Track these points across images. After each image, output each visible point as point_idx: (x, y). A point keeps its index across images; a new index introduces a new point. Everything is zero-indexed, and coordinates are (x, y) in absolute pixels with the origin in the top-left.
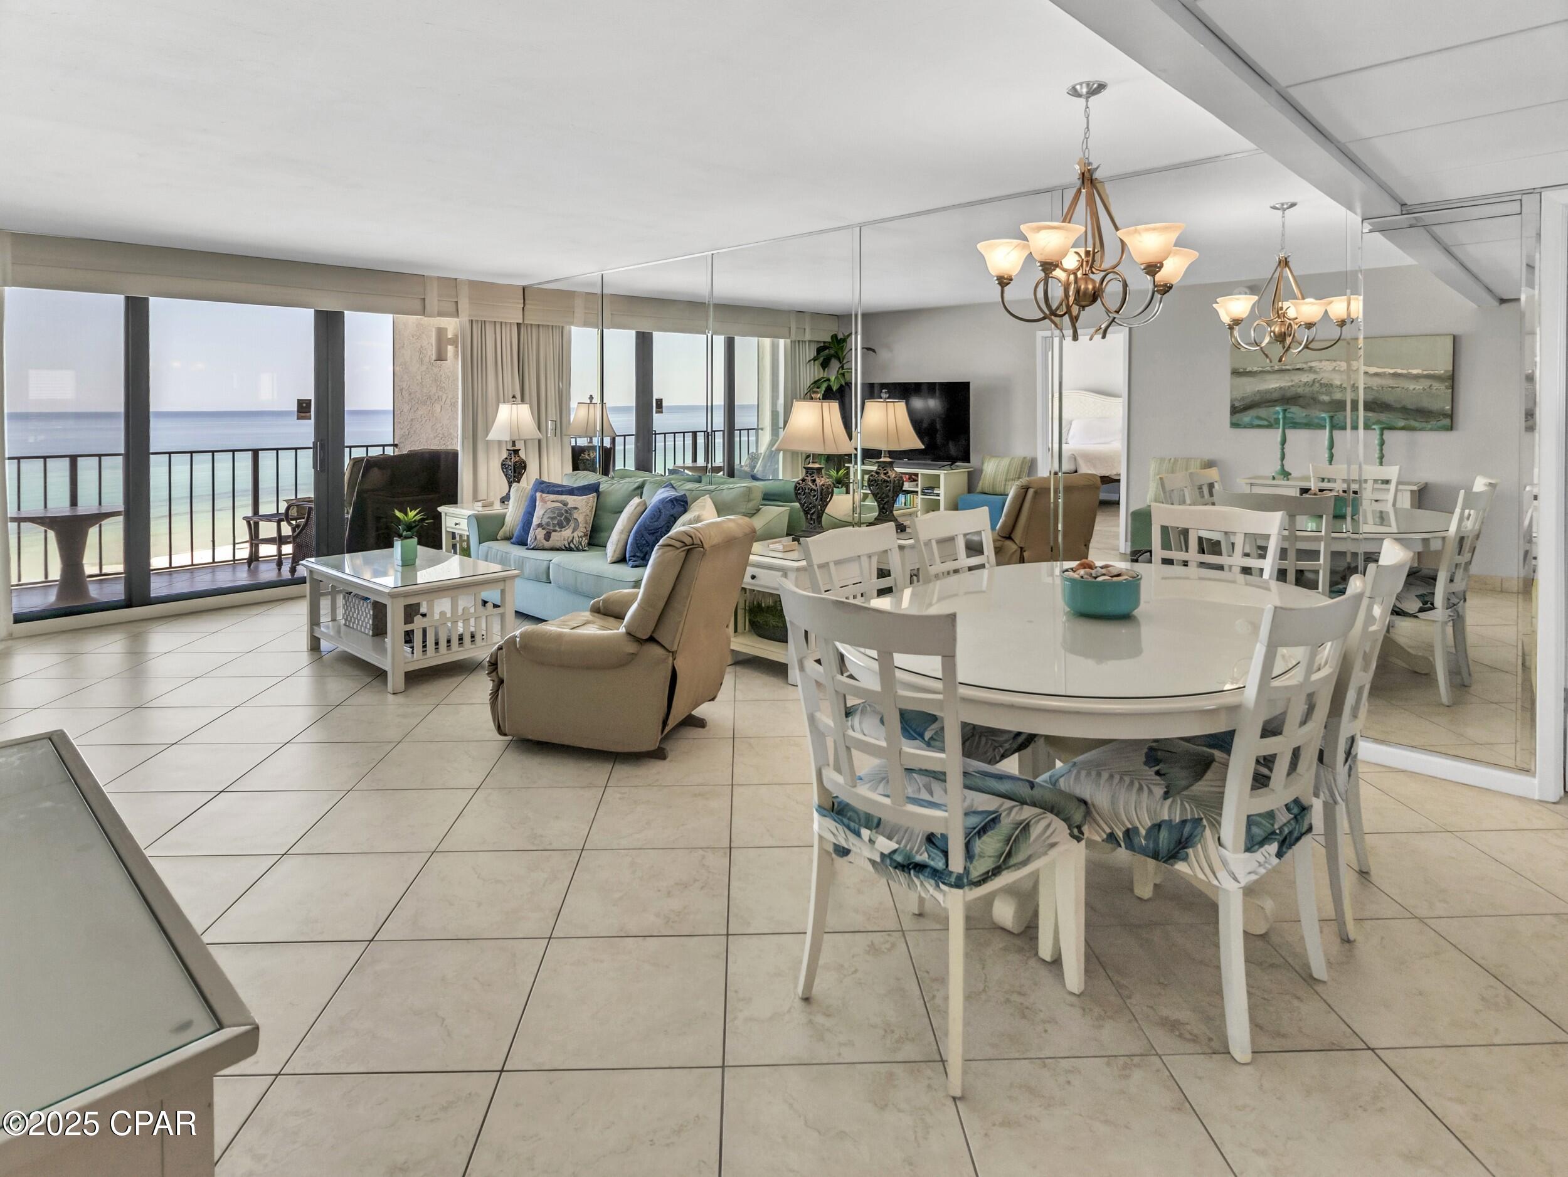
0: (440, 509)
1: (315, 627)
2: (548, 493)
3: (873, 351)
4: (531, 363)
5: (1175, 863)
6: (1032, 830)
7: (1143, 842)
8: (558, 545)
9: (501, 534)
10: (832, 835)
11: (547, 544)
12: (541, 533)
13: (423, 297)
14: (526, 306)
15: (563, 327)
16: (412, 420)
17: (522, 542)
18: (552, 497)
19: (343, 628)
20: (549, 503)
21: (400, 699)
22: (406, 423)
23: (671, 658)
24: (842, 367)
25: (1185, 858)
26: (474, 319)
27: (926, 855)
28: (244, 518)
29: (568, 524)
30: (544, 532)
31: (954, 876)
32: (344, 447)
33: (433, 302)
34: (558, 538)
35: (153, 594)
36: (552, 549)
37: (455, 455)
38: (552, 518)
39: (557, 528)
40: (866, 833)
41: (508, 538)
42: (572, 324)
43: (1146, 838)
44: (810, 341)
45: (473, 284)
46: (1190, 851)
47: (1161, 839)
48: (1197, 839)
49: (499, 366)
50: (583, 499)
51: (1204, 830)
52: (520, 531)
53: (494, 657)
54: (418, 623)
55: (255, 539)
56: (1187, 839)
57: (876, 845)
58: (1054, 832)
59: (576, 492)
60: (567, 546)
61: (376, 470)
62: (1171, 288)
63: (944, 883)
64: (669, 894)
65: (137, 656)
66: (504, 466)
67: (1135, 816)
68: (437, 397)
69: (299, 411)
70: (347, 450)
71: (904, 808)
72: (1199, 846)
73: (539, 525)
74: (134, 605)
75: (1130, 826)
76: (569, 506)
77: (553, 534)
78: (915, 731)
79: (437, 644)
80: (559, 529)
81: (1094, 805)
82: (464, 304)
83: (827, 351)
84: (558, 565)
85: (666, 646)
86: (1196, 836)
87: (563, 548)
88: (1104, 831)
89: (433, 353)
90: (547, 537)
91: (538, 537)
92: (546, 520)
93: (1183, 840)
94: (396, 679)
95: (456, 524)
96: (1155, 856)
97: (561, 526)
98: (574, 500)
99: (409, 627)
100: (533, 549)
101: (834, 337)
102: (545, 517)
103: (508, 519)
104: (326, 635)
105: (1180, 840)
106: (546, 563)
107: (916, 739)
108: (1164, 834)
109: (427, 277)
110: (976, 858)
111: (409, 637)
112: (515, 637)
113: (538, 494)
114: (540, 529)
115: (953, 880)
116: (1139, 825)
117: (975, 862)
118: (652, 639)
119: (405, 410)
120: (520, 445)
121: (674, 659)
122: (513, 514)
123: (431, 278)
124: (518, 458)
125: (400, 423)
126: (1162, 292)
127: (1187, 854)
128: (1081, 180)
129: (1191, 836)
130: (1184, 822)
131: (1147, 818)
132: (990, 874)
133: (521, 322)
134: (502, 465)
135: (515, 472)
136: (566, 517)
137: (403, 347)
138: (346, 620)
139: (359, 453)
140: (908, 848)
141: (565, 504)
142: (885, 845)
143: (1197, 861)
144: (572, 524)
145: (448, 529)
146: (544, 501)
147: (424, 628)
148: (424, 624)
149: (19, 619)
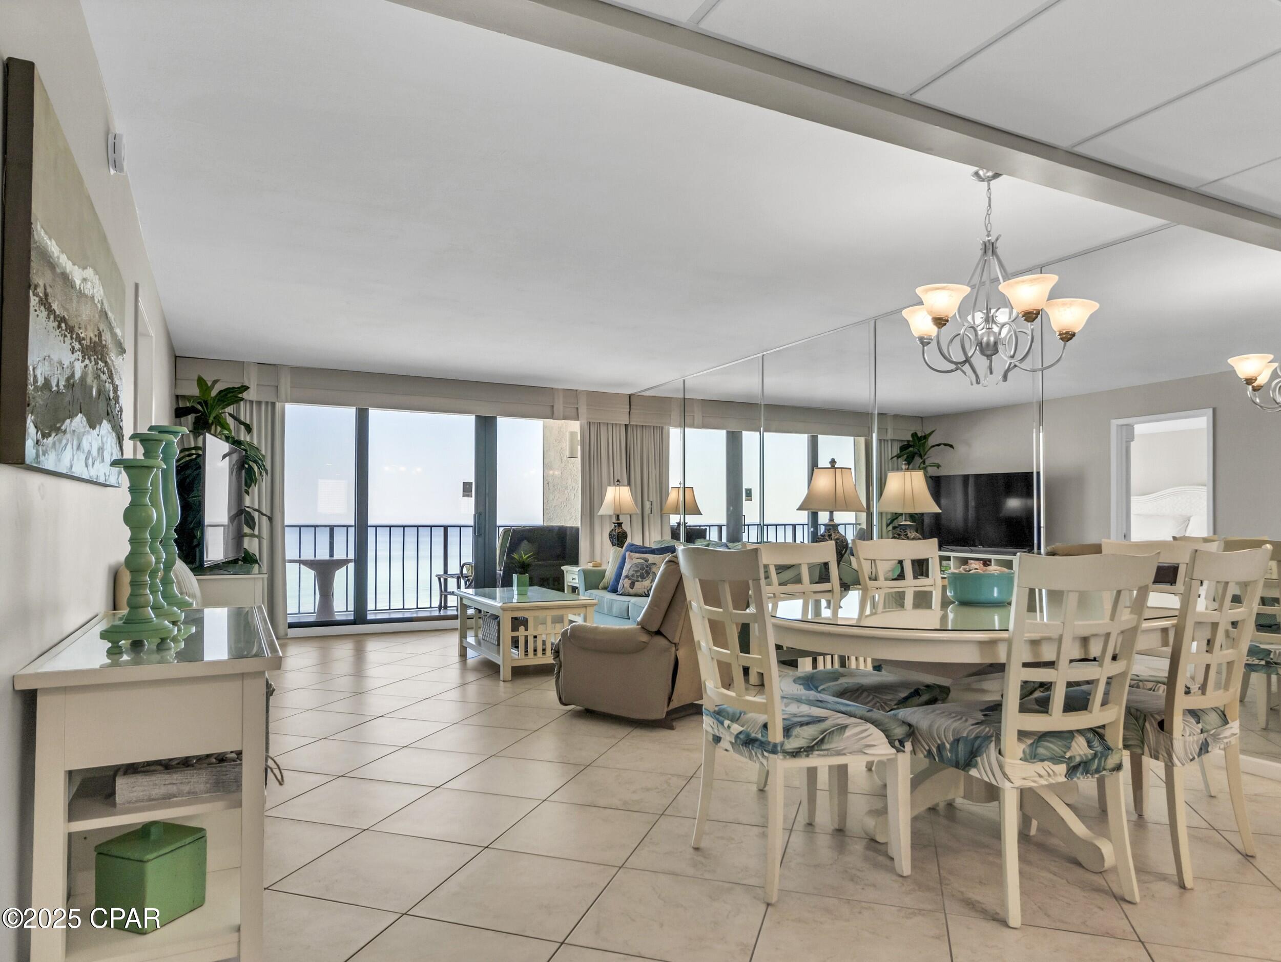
0: (562, 568)
1: (463, 639)
2: (636, 552)
3: (951, 446)
4: (636, 457)
5: (970, 769)
6: (847, 730)
7: (949, 755)
8: (640, 592)
9: (601, 585)
10: (711, 729)
11: (631, 591)
12: (627, 583)
13: (552, 404)
14: (632, 411)
15: (662, 428)
16: (555, 507)
17: (614, 590)
18: (638, 555)
19: (482, 641)
20: (634, 559)
21: (508, 685)
22: (551, 509)
23: (674, 649)
24: (924, 462)
25: (975, 766)
26: (591, 421)
27: (760, 735)
28: (437, 576)
29: (648, 576)
30: (630, 581)
31: (771, 745)
33: (559, 407)
34: (640, 586)
35: (368, 618)
36: (636, 595)
37: (577, 529)
38: (637, 571)
39: (640, 579)
40: (727, 723)
41: (605, 588)
42: (670, 424)
43: (951, 751)
44: (892, 440)
45: (590, 394)
46: (979, 759)
47: (960, 750)
48: (983, 749)
49: (611, 460)
50: (660, 557)
51: (990, 743)
52: (613, 582)
53: (557, 646)
54: (521, 632)
55: (444, 593)
56: (977, 749)
57: (732, 730)
58: (869, 736)
59: (656, 552)
60: (647, 593)
61: (525, 542)
62: (1073, 335)
63: (766, 751)
64: (634, 792)
65: (359, 655)
66: (611, 536)
67: (943, 734)
68: (571, 487)
69: (464, 491)
70: (499, 520)
71: (744, 698)
72: (985, 755)
73: (627, 577)
74: (357, 623)
75: (939, 742)
76: (649, 562)
77: (636, 583)
78: (813, 686)
79: (535, 650)
80: (640, 580)
81: (917, 728)
82: (583, 410)
83: (911, 449)
84: (634, 604)
85: (670, 639)
86: (984, 747)
87: (644, 594)
88: (925, 749)
89: (567, 453)
90: (632, 585)
91: (625, 586)
92: (631, 573)
93: (974, 749)
94: (505, 672)
95: (573, 579)
96: (957, 766)
97: (643, 577)
98: (654, 558)
99: (515, 634)
100: (620, 595)
101: (914, 435)
102: (631, 570)
103: (607, 573)
104: (471, 646)
105: (972, 751)
106: (627, 603)
107: (812, 690)
108: (961, 747)
109: (556, 389)
110: (793, 737)
111: (515, 643)
112: (568, 629)
113: (628, 553)
114: (627, 579)
115: (770, 748)
116: (945, 741)
117: (791, 739)
118: (659, 633)
119: (551, 499)
120: (624, 519)
121: (677, 650)
122: (610, 570)
123: (557, 389)
124: (621, 530)
125: (547, 509)
126: (1066, 340)
127: (976, 761)
128: (983, 251)
129: (979, 747)
130: (976, 738)
131: (951, 734)
132: (802, 750)
133: (628, 423)
134: (610, 535)
135: (618, 541)
136: (646, 570)
137: (549, 450)
138: (483, 635)
140: (749, 730)
141: (647, 561)
142: (736, 728)
143: (984, 768)
144: (651, 576)
145: (569, 584)
146: (631, 558)
147: (526, 637)
148: (526, 633)
149: (291, 626)
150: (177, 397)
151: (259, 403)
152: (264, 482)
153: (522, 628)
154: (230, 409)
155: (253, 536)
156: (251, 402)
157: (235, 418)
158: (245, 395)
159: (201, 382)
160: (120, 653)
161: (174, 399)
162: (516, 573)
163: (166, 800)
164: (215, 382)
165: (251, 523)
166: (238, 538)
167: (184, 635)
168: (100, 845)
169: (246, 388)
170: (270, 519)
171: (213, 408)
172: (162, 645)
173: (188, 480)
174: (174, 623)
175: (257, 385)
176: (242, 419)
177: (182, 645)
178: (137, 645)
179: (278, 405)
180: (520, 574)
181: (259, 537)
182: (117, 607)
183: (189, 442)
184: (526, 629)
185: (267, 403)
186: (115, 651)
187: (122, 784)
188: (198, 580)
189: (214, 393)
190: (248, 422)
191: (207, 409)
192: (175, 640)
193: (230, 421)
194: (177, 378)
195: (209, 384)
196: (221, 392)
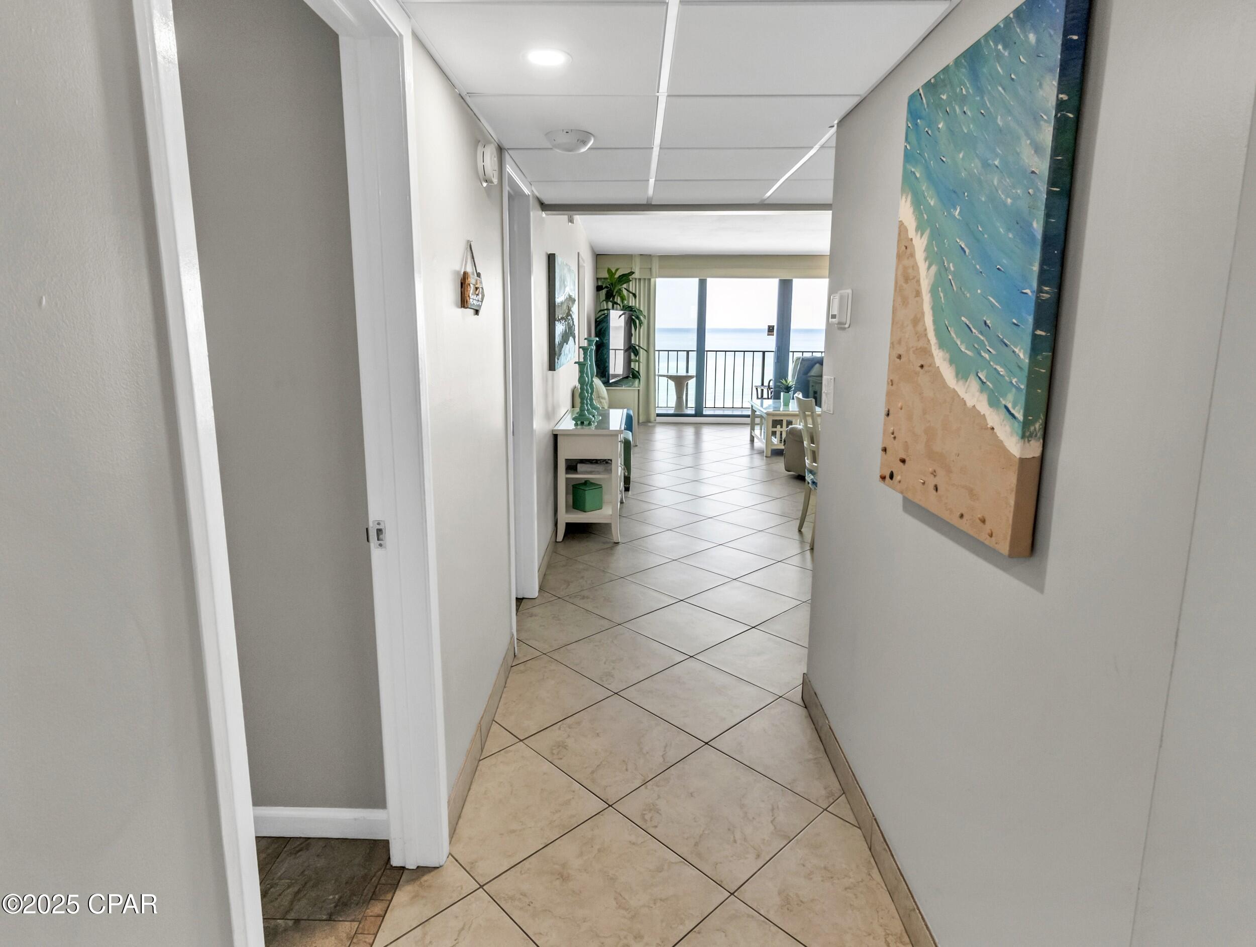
1: (752, 431)
32: (788, 351)
35: (704, 413)
54: (779, 428)
65: (698, 435)
69: (769, 331)
70: (791, 354)
74: (697, 416)
94: (767, 452)
104: (757, 436)
139: (797, 355)
147: (781, 432)
148: (781, 430)
149: (658, 415)
150: (598, 279)
151: (640, 279)
152: (643, 329)
153: (779, 426)
154: (625, 286)
155: (636, 361)
156: (636, 279)
157: (628, 290)
158: (633, 276)
159: (609, 271)
160: (578, 425)
161: (596, 280)
162: (783, 391)
163: (591, 473)
164: (617, 270)
165: (636, 353)
166: (628, 362)
167: (597, 420)
168: (575, 485)
169: (632, 273)
170: (647, 351)
171: (615, 286)
172: (589, 424)
173: (603, 329)
174: (593, 416)
175: (640, 268)
176: (631, 290)
177: (596, 424)
178: (582, 423)
179: (652, 280)
180: (786, 392)
181: (639, 361)
182: (574, 407)
183: (604, 306)
184: (782, 427)
185: (645, 279)
186: (576, 425)
187: (579, 466)
188: (607, 389)
189: (617, 276)
190: (634, 292)
191: (612, 286)
192: (594, 422)
193: (625, 292)
194: (598, 267)
195: (614, 271)
196: (620, 276)
